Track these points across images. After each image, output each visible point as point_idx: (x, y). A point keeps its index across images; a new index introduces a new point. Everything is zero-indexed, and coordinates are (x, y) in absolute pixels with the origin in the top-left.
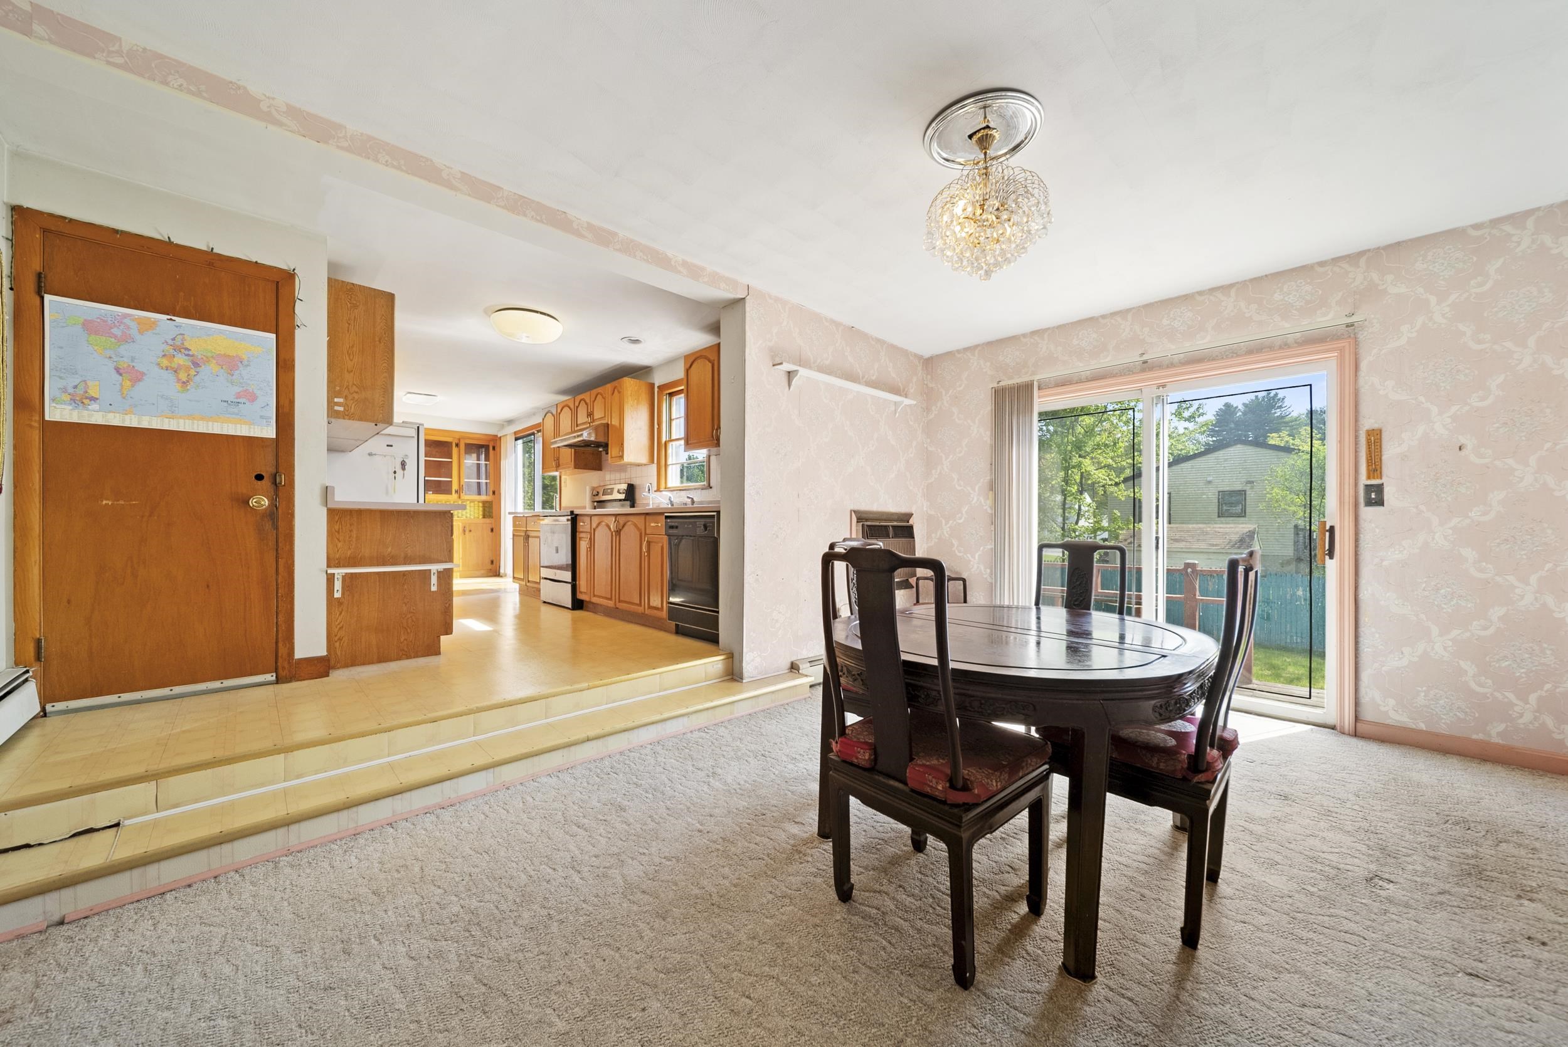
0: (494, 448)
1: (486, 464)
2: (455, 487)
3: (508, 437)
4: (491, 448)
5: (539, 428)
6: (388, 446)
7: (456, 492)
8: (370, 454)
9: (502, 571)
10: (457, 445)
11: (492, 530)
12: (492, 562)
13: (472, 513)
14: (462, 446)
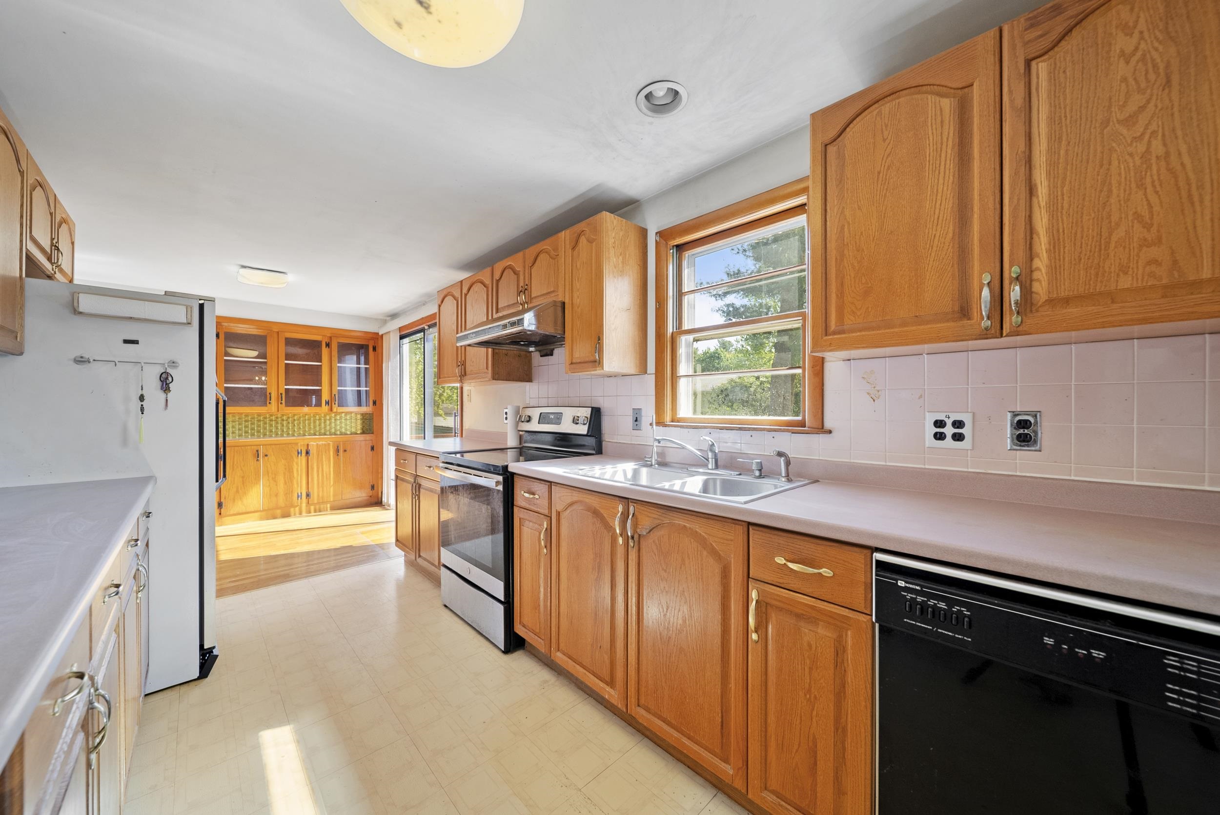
0: (374, 349)
1: (366, 368)
2: (325, 396)
3: (391, 333)
4: (371, 349)
5: (432, 322)
6: (126, 342)
7: (327, 403)
8: (80, 361)
9: (384, 500)
10: (328, 345)
11: (372, 448)
12: (373, 487)
13: (348, 428)
14: (334, 346)
